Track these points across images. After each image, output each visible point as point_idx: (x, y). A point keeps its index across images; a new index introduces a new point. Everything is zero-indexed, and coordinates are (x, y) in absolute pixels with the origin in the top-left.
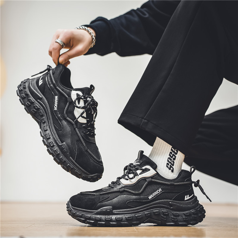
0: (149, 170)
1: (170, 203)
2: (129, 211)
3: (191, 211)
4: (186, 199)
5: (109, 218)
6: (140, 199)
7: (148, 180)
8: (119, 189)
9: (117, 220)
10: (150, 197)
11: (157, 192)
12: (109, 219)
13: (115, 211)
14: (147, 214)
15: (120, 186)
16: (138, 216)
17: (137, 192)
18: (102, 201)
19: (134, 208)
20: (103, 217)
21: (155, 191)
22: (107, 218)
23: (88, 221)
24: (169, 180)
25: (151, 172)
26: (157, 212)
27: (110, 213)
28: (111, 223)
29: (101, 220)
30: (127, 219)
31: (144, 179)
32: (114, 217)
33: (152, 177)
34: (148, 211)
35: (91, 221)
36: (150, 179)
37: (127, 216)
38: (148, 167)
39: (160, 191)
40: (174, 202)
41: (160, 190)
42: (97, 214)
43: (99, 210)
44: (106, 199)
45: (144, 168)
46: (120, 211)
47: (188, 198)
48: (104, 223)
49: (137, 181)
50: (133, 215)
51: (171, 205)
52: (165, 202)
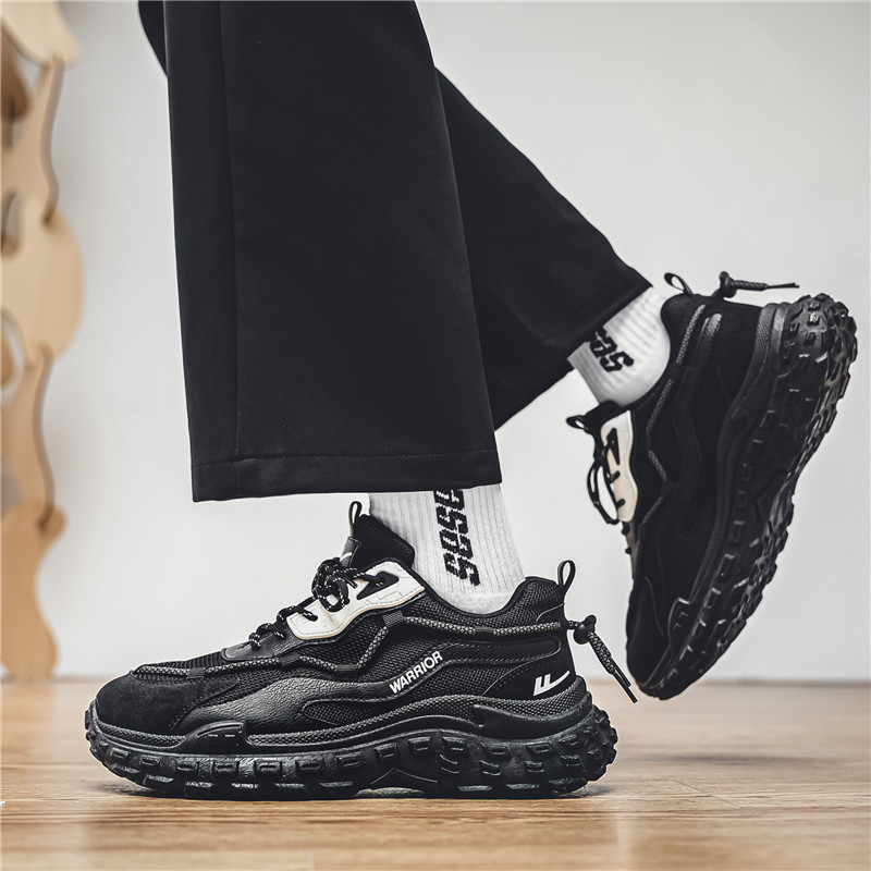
0: (394, 579)
1: (477, 706)
2: (312, 739)
3: (557, 739)
4: (538, 690)
5: (231, 766)
6: (355, 693)
7: (389, 620)
8: (280, 656)
9: (258, 775)
10: (396, 687)
11: (424, 665)
12: (229, 770)
13: (255, 740)
14: (385, 752)
15: (288, 645)
16: (347, 761)
17: (346, 667)
18: (207, 701)
19: (333, 727)
20: (207, 760)
21: (418, 661)
22: (219, 767)
23: (151, 777)
24: (474, 617)
25: (405, 589)
26: (423, 744)
27: (237, 745)
28: (238, 786)
29: (195, 773)
30: (300, 773)
31: (374, 617)
32: (247, 763)
34: (390, 741)
35: (160, 779)
37: (305, 758)
38: (391, 567)
39: (434, 661)
40: (490, 704)
41: (436, 656)
42: (186, 749)
43: (195, 735)
44: (224, 693)
45: (373, 572)
46: (277, 740)
47: (548, 686)
48: (209, 785)
49: (348, 626)
50: (328, 755)
51: (480, 716)
52: (454, 703)
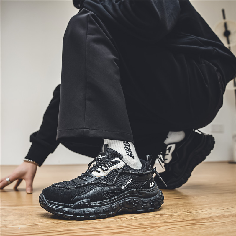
1: (140, 191)
2: (105, 202)
3: (156, 197)
4: (151, 186)
5: (88, 212)
6: (114, 190)
7: (119, 171)
8: (94, 181)
9: (95, 213)
10: (123, 188)
11: (128, 182)
12: (88, 213)
13: (92, 204)
14: (121, 204)
15: (94, 179)
16: (114, 207)
17: (111, 184)
18: (78, 194)
19: (109, 199)
20: (81, 210)
21: (127, 181)
22: (86, 212)
23: (66, 215)
24: (137, 170)
26: (129, 201)
27: (88, 206)
28: (91, 216)
29: (80, 214)
30: (105, 211)
31: (116, 171)
32: (92, 210)
33: (122, 168)
34: (122, 201)
35: (69, 215)
36: (121, 170)
37: (105, 207)
39: (131, 181)
40: (143, 190)
41: (131, 180)
42: (75, 207)
43: (76, 203)
45: (114, 160)
46: (98, 203)
48: (83, 216)
49: (109, 173)
50: (109, 206)
51: (140, 193)
52: (136, 191)
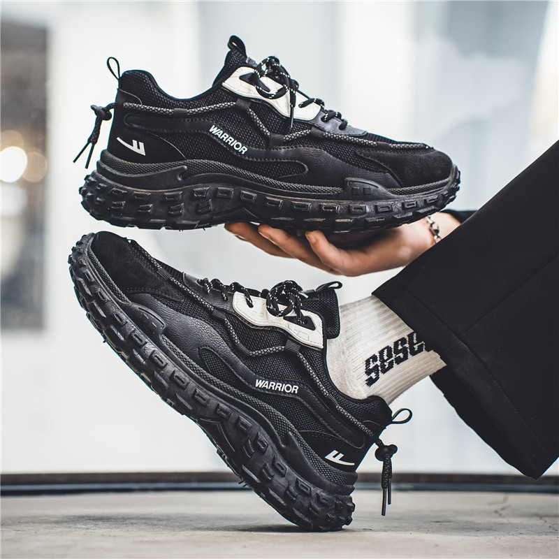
0: (312, 327)
2: (192, 367)
3: (317, 490)
4: (330, 457)
5: (141, 341)
6: (234, 365)
7: (290, 345)
8: (215, 307)
9: (151, 359)
10: (259, 384)
11: (285, 387)
12: (139, 342)
13: (165, 340)
14: (222, 410)
15: (223, 306)
16: (200, 395)
17: (243, 348)
18: (158, 295)
19: (208, 372)
20: (131, 326)
21: (283, 382)
22: (136, 335)
23: (95, 304)
25: (313, 338)
26: (246, 426)
27: (153, 333)
28: (136, 353)
29: (120, 326)
31: (285, 336)
32: (150, 347)
33: (305, 348)
35: (100, 310)
36: (296, 348)
37: (181, 374)
38: (317, 320)
39: (292, 390)
40: (298, 439)
41: (295, 389)
42: (127, 310)
43: (136, 306)
44: (170, 300)
45: (305, 313)
46: (174, 350)
47: (337, 460)
48: (122, 339)
49: (265, 327)
50: (193, 384)
51: (287, 440)
52: (281, 420)
